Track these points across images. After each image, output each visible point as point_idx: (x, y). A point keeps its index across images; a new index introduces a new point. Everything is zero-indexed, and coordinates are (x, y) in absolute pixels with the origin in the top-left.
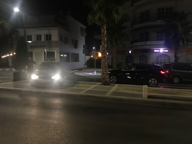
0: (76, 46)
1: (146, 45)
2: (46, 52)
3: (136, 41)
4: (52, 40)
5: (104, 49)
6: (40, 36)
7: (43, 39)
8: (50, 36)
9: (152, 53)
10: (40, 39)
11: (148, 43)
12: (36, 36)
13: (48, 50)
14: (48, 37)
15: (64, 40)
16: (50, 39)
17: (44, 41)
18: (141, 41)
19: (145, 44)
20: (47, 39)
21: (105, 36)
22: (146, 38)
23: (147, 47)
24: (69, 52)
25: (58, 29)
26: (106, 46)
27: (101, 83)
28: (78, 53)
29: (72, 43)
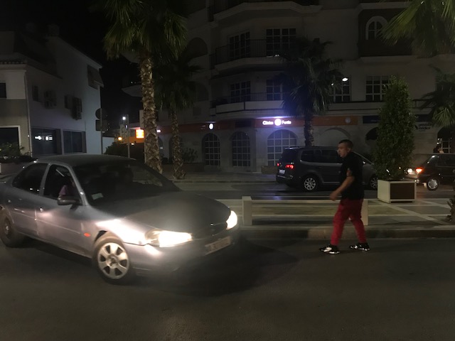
0: (76, 114)
3: (224, 101)
4: (8, 98)
5: (148, 117)
8: (3, 86)
9: (258, 129)
11: (250, 105)
15: (42, 98)
16: (4, 95)
18: (233, 102)
19: (243, 109)
21: (150, 87)
23: (248, 115)
24: (57, 128)
25: (23, 68)
26: (153, 109)
28: (82, 129)
29: (66, 107)
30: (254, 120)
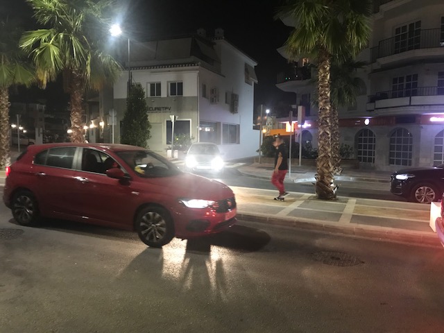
0: (233, 108)
1: (410, 105)
2: (173, 121)
3: (384, 96)
4: (184, 95)
5: (323, 116)
6: (159, 85)
7: (164, 93)
8: (181, 85)
9: (423, 126)
10: (159, 93)
11: (416, 100)
12: (149, 85)
13: (177, 117)
14: (177, 88)
15: (210, 94)
16: (181, 92)
17: (166, 96)
18: (394, 96)
19: (408, 104)
20: (173, 93)
21: (327, 87)
22: (410, 89)
23: (413, 111)
24: (218, 121)
25: (197, 70)
26: (328, 108)
27: (315, 195)
28: (236, 122)
29: (226, 102)
30: (420, 116)
